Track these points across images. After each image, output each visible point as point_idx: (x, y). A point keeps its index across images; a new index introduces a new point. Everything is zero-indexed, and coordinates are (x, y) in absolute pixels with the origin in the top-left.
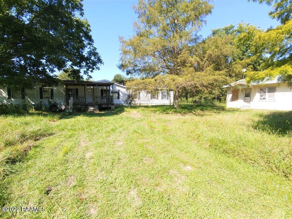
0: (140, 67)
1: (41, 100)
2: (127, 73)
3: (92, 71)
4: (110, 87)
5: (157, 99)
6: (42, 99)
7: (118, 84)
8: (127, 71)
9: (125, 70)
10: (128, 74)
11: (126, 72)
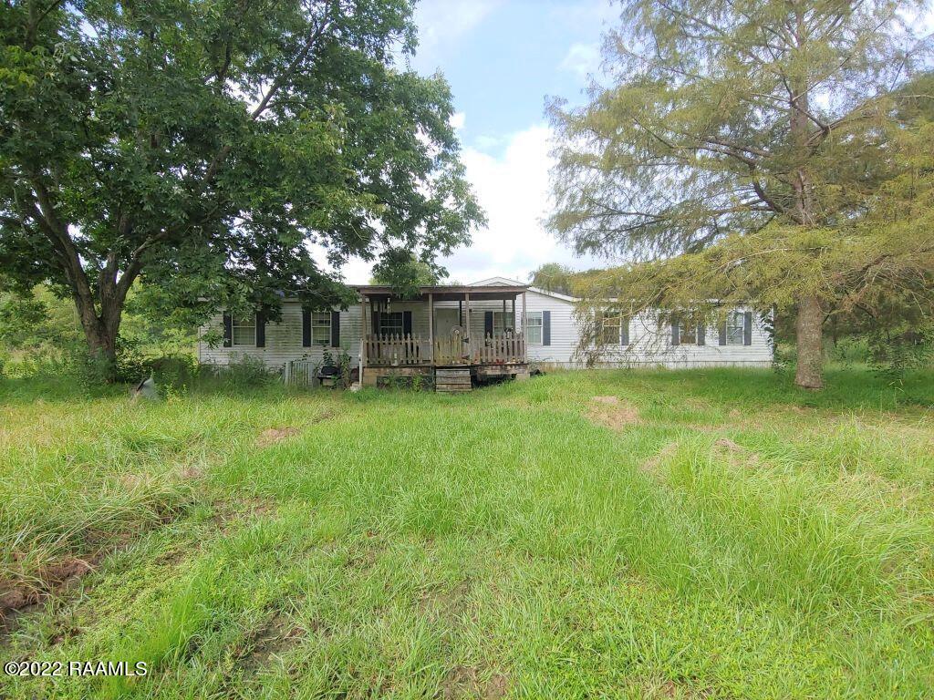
0: (630, 218)
1: (307, 350)
2: (577, 247)
3: (447, 252)
4: (514, 303)
5: (702, 343)
6: (310, 346)
7: (542, 292)
8: (578, 239)
9: (571, 236)
10: (580, 250)
11: (574, 243)
